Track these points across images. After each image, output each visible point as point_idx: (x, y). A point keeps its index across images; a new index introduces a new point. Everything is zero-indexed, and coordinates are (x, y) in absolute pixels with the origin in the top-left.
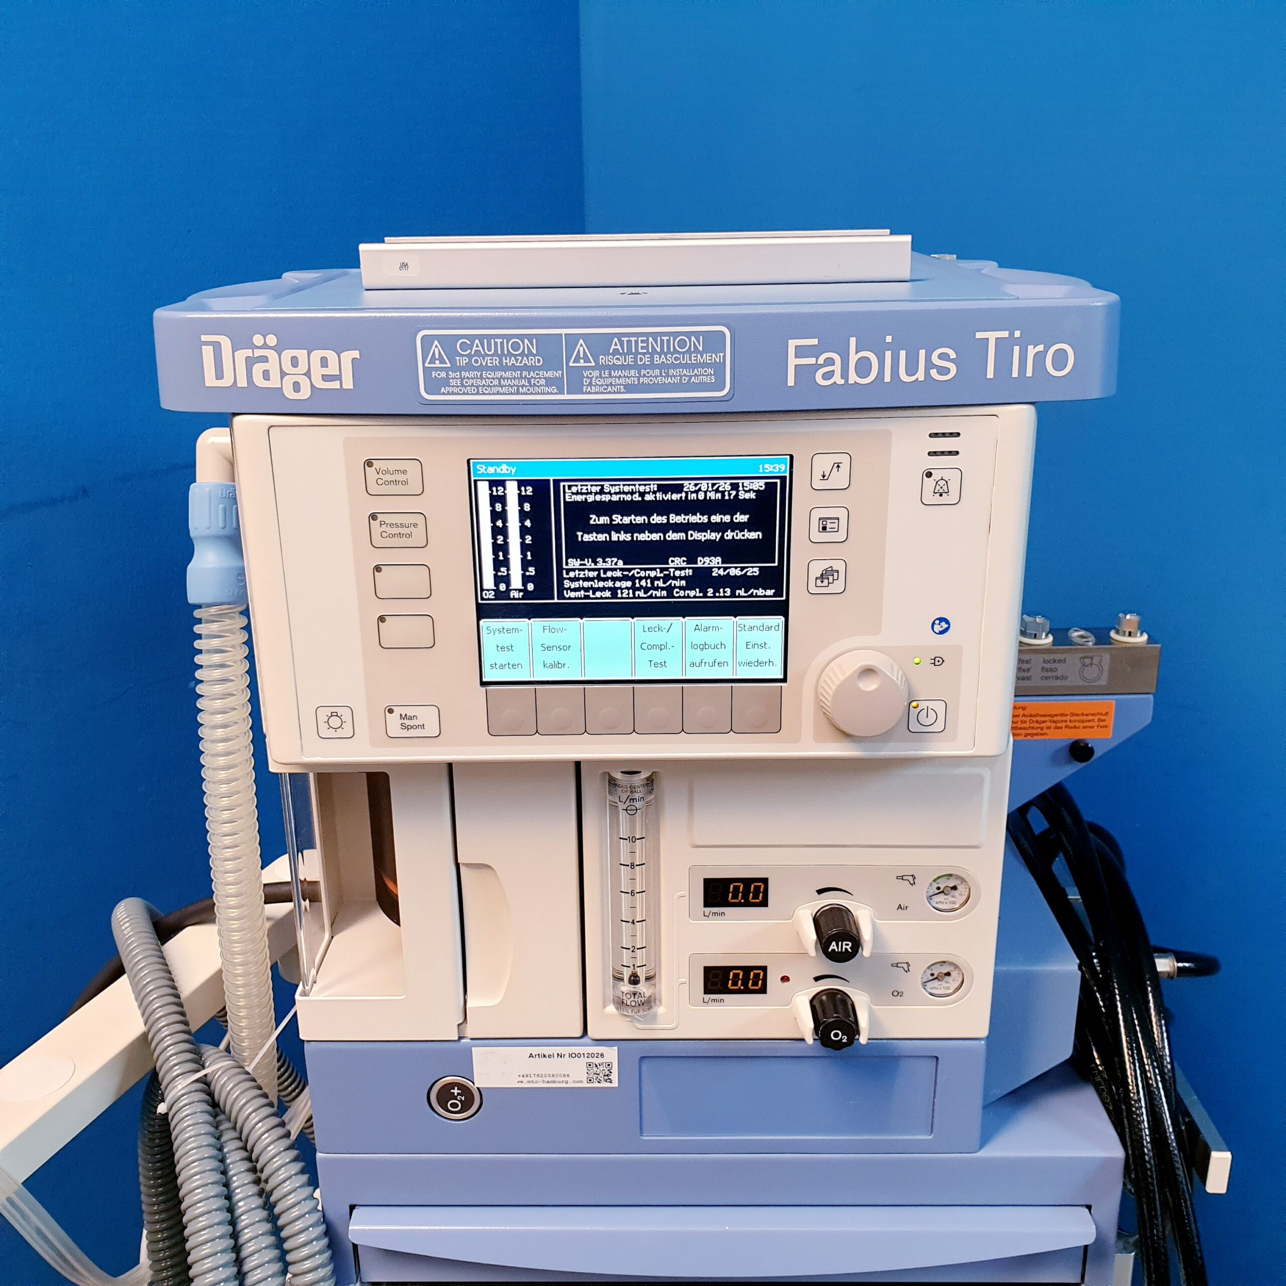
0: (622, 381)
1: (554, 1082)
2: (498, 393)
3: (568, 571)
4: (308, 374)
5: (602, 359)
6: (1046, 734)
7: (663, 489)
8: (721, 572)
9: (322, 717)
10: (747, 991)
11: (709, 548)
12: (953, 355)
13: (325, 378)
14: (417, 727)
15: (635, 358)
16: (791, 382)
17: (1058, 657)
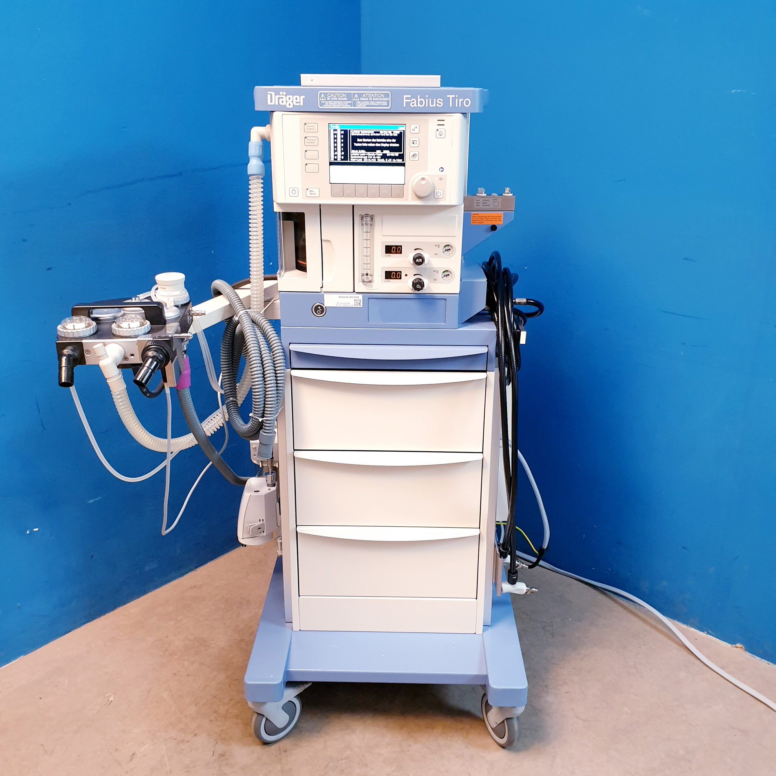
0: (365, 104)
1: (345, 305)
2: (337, 107)
3: (352, 153)
4: (292, 102)
5: (361, 99)
6: (484, 223)
7: (375, 132)
8: (390, 155)
9: (291, 191)
10: (396, 278)
11: (386, 148)
12: (442, 101)
13: (296, 103)
14: (314, 194)
15: (369, 99)
16: (405, 106)
17: (487, 199)
